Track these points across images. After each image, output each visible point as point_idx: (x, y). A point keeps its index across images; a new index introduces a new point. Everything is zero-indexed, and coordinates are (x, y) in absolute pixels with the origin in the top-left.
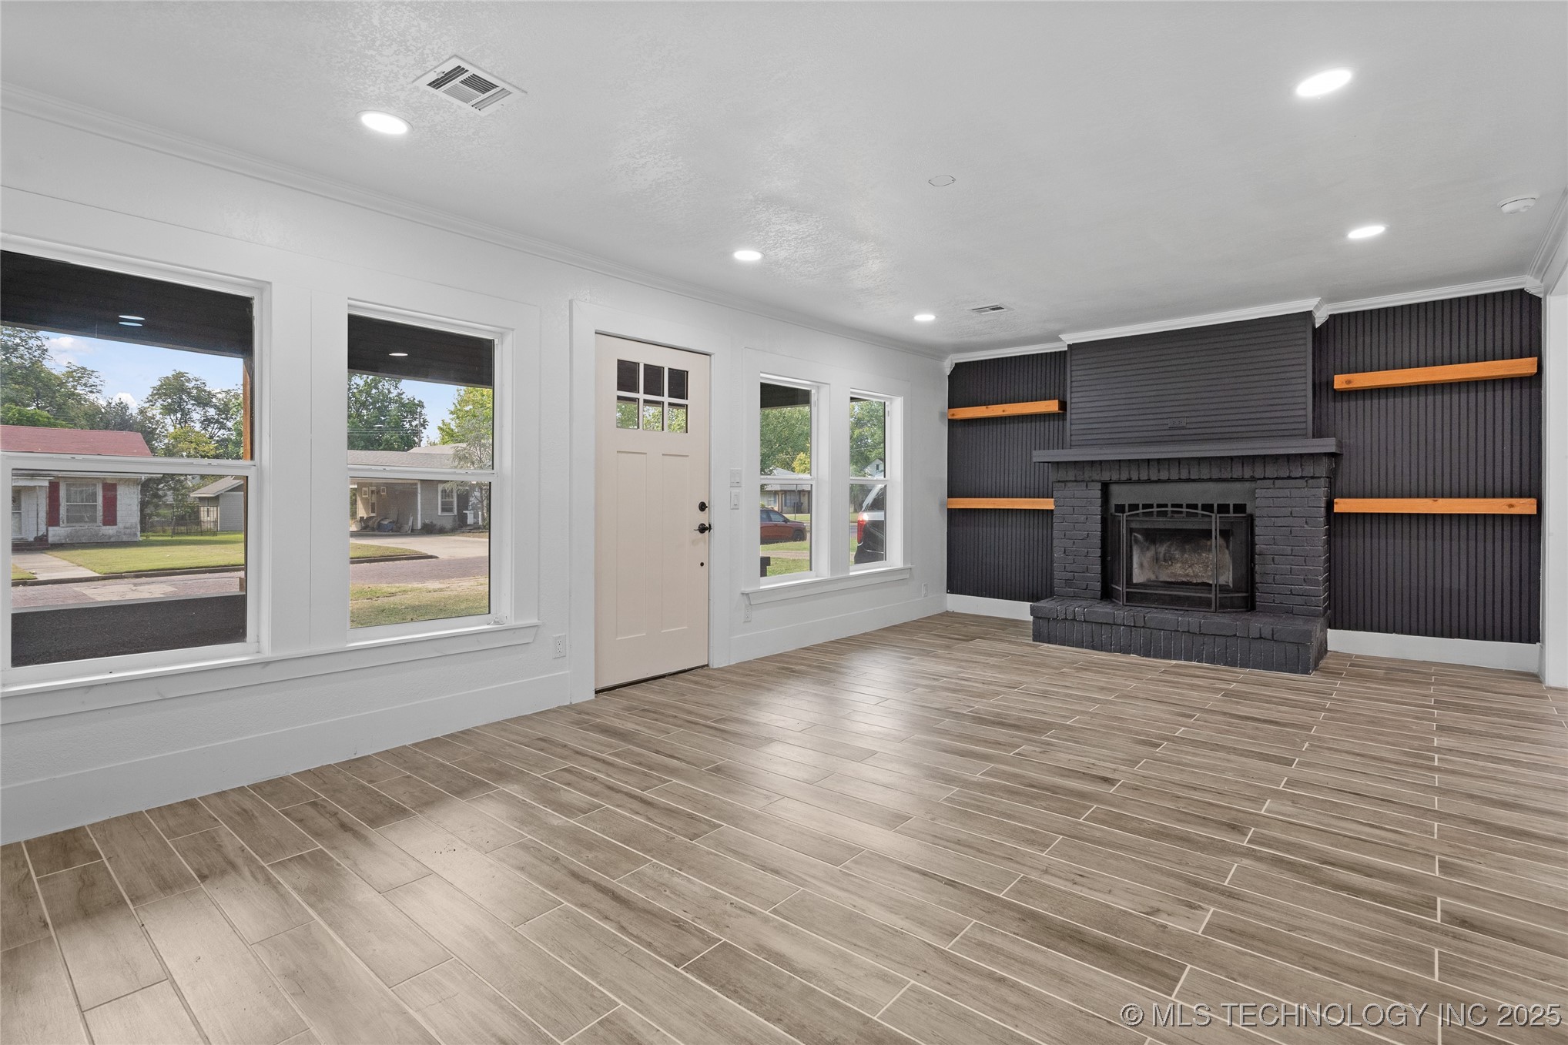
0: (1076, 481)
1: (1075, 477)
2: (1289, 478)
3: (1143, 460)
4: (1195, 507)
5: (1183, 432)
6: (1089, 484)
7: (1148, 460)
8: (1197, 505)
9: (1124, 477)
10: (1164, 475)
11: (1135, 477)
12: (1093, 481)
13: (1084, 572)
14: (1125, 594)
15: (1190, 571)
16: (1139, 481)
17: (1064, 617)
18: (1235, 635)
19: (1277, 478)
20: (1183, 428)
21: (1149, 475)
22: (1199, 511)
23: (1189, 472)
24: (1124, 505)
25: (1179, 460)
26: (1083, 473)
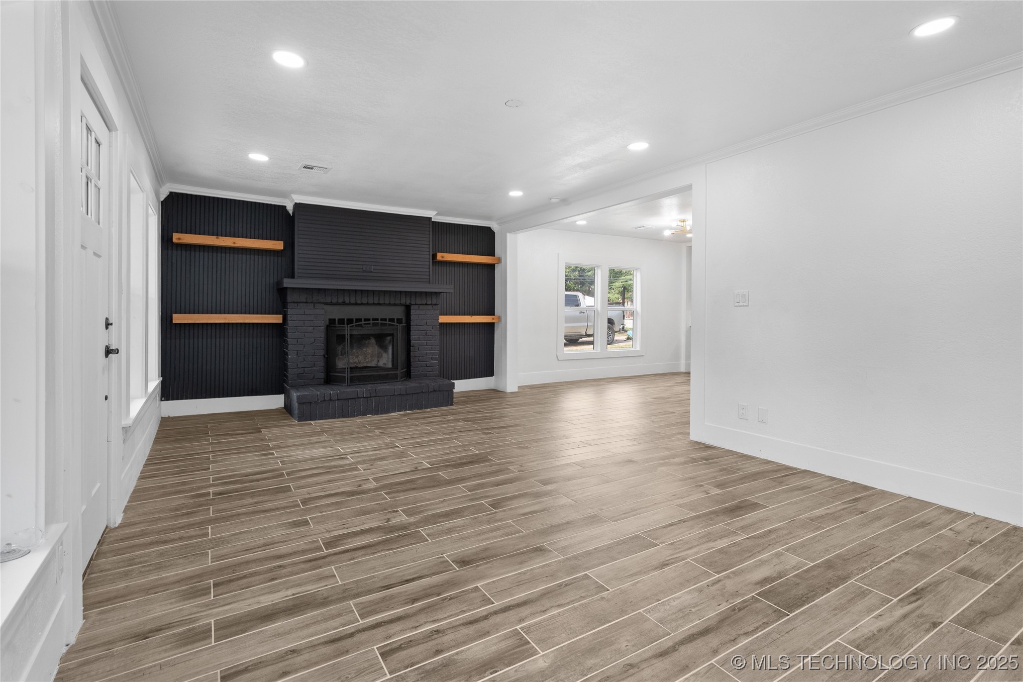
0: (306, 302)
1: (306, 298)
2: (426, 304)
3: (352, 290)
4: (385, 320)
5: (371, 274)
6: (315, 304)
7: (356, 290)
8: (386, 319)
9: (341, 301)
10: (365, 301)
11: (347, 301)
12: (319, 303)
13: (311, 367)
14: (349, 378)
15: (356, 360)
16: (350, 304)
17: (323, 399)
18: (422, 392)
19: (421, 304)
20: (371, 272)
21: (356, 300)
22: (387, 322)
23: (379, 300)
24: (344, 319)
25: (374, 292)
26: (312, 297)
